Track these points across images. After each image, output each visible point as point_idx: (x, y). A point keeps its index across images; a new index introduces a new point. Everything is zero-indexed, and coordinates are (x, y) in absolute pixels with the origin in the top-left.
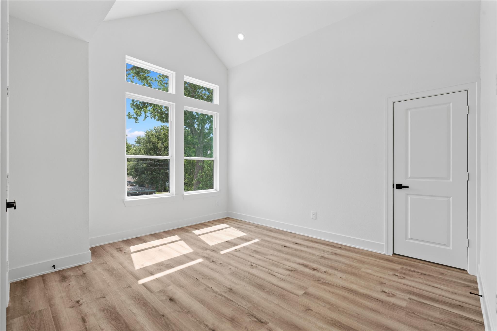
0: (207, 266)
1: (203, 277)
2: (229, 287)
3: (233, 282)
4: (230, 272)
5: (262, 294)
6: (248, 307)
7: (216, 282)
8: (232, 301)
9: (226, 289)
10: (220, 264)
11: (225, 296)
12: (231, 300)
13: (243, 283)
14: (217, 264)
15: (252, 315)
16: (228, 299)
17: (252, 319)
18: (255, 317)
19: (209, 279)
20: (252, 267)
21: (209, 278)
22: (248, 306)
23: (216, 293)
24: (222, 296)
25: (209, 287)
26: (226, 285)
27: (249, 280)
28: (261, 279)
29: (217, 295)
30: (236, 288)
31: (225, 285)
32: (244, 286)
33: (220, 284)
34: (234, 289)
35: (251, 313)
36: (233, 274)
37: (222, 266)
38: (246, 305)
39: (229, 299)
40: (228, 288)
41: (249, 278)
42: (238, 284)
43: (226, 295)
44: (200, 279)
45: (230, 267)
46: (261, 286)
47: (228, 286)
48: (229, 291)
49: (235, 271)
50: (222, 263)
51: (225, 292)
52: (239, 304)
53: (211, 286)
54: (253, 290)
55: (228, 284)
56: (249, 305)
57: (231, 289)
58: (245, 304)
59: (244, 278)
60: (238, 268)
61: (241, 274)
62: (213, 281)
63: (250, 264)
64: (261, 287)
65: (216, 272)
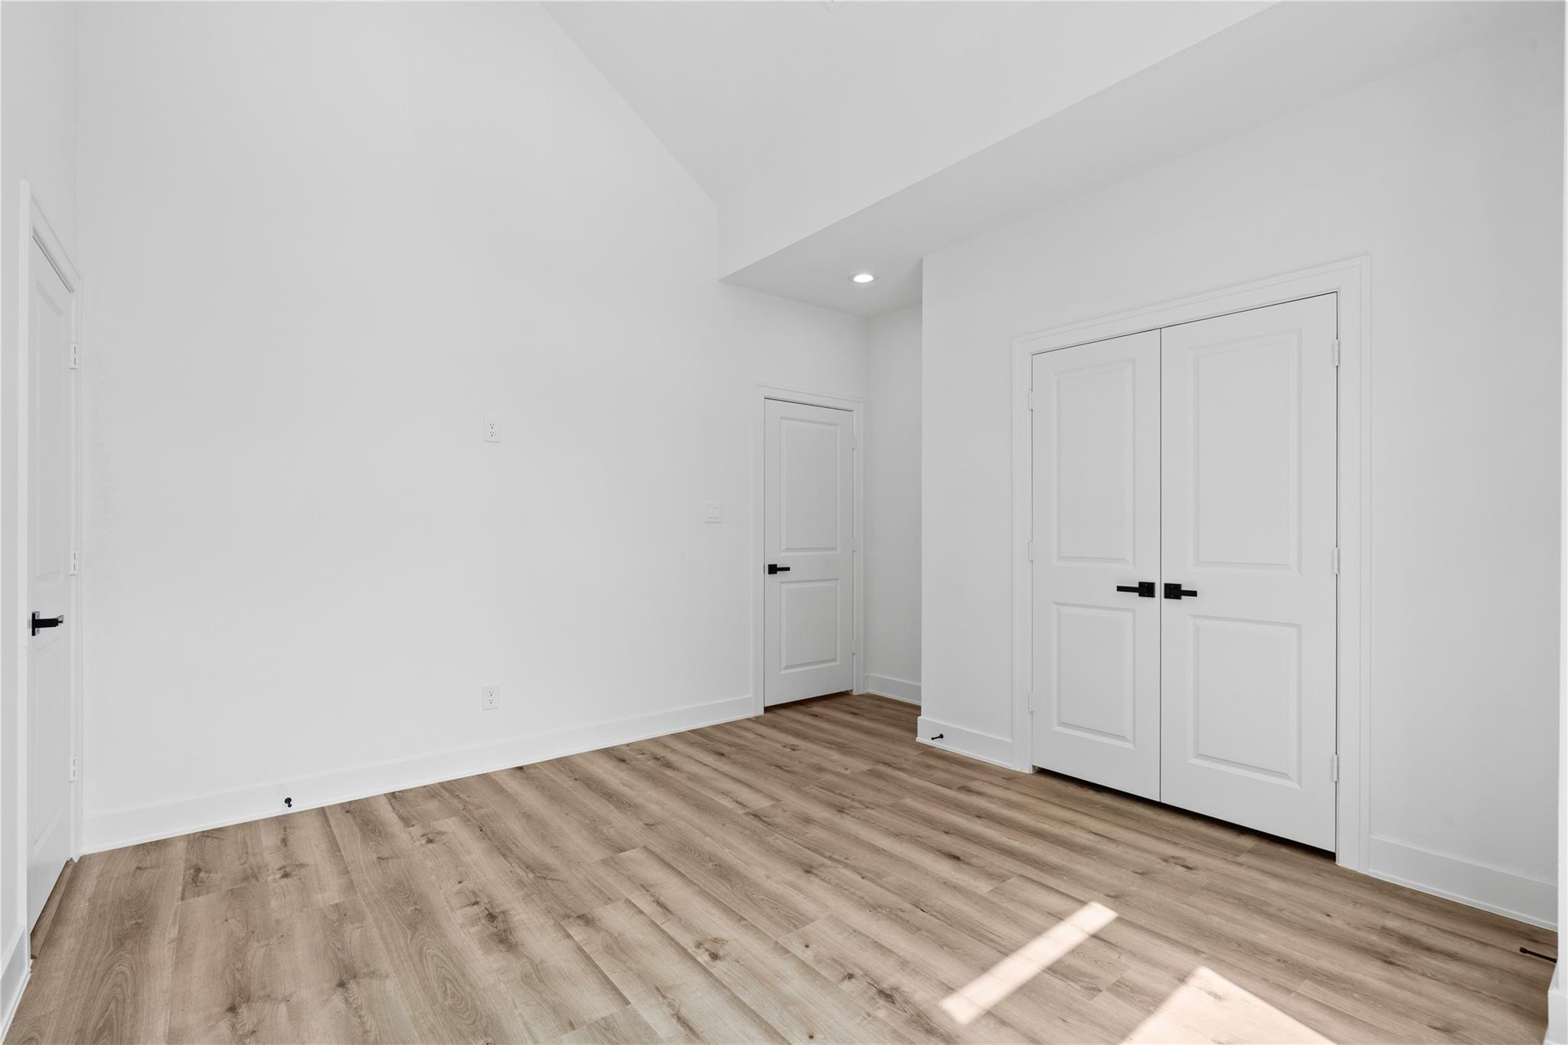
0: (904, 964)
1: (901, 914)
2: (811, 878)
3: (800, 890)
4: (808, 926)
5: (728, 856)
6: (773, 835)
7: (853, 893)
8: (805, 847)
9: (821, 874)
10: (850, 976)
11: (825, 857)
12: (809, 849)
13: (771, 885)
14: (866, 974)
15: (769, 824)
16: (816, 851)
17: (770, 820)
18: (764, 821)
19: (879, 907)
20: (712, 948)
21: (879, 910)
22: (774, 837)
23: (846, 866)
24: (830, 858)
25: (870, 880)
26: (821, 882)
27: (750, 894)
28: (710, 895)
29: (843, 859)
30: (793, 875)
31: (824, 883)
32: (768, 877)
33: (840, 888)
34: (798, 872)
35: (770, 827)
36: (795, 920)
37: (841, 965)
38: (777, 838)
39: (812, 851)
40: (816, 875)
41: (746, 900)
42: (787, 884)
43: (820, 859)
44: (907, 906)
45: (807, 956)
46: (721, 876)
47: (817, 880)
48: (812, 867)
49: (789, 931)
50: (844, 979)
51: (823, 865)
52: (790, 842)
53: (865, 882)
54: (746, 866)
55: (815, 887)
56: (770, 839)
57: (808, 872)
58: (778, 841)
59: (762, 900)
60: (777, 943)
61: (769, 917)
62: (862, 898)
63: (719, 968)
64: (724, 872)
65: (860, 933)
